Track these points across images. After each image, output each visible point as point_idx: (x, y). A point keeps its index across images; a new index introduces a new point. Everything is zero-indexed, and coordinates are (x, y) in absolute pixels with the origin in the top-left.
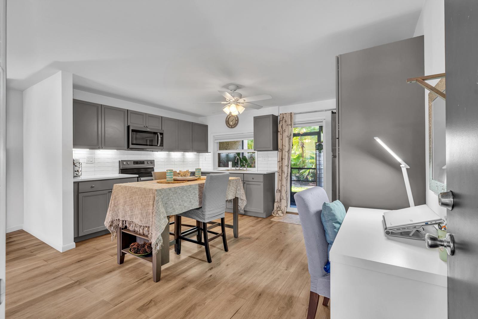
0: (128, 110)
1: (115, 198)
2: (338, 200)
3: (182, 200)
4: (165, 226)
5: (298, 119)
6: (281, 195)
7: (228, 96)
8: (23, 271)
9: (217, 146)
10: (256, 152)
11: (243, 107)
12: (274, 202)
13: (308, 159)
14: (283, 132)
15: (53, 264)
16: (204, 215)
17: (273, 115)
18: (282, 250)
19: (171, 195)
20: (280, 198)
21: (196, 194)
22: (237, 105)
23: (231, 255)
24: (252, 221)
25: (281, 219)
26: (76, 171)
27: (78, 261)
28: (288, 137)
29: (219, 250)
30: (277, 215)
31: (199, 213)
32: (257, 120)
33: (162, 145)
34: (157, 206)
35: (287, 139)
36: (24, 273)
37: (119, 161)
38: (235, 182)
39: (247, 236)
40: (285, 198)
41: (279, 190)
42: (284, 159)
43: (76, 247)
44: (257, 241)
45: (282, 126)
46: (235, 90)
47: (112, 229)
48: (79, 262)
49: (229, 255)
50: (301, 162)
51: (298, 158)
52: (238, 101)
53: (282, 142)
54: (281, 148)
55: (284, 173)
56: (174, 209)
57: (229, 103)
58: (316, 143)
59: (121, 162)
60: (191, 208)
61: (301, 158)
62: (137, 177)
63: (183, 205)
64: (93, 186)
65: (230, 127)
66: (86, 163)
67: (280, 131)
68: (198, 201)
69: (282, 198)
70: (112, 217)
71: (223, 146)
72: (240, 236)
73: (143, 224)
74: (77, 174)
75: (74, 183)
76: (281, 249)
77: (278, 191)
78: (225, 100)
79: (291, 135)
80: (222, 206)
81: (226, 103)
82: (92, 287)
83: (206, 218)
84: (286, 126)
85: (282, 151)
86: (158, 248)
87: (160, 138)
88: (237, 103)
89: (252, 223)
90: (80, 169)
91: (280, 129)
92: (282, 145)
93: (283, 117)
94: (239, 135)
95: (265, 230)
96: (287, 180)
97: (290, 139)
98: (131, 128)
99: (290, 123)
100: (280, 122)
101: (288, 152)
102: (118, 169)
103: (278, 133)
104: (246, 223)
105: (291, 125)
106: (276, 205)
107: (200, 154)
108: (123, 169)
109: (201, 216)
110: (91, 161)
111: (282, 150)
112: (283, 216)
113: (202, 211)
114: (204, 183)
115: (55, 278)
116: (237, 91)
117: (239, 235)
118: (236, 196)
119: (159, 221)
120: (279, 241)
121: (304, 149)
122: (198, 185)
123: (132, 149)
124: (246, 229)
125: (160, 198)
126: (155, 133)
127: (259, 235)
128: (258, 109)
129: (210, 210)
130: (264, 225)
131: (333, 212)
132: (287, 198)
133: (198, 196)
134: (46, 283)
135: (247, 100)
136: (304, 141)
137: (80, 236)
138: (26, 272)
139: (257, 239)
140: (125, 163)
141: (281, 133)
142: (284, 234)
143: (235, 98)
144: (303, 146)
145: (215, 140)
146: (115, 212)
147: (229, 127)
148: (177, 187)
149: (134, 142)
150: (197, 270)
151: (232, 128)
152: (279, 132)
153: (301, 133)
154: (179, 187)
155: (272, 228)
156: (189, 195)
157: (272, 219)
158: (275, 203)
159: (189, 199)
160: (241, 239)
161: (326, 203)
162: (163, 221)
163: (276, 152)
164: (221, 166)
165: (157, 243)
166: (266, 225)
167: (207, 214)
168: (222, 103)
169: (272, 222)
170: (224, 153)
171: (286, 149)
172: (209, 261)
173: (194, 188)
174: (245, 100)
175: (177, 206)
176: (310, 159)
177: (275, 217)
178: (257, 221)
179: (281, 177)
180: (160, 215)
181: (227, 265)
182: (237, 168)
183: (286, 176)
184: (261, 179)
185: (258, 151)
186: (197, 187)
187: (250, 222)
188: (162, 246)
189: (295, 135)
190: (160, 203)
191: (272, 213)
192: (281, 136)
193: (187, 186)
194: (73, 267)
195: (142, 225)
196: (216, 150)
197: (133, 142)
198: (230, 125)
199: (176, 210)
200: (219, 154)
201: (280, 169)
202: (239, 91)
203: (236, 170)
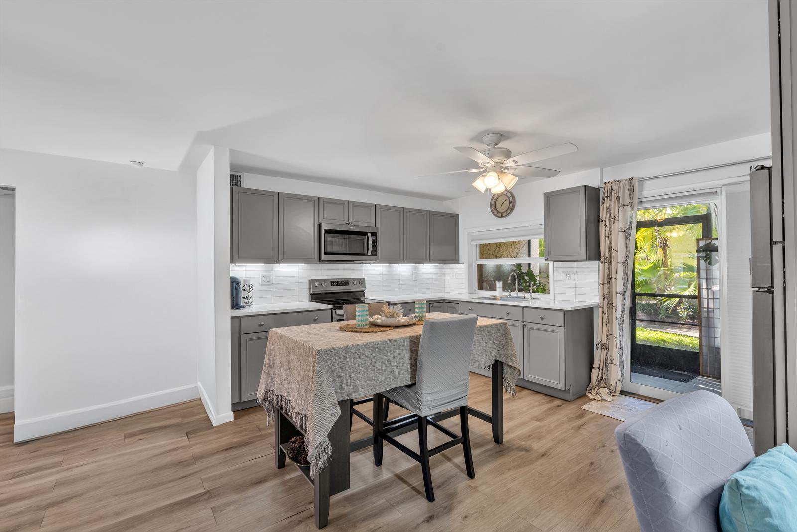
0: (319, 198)
1: (271, 354)
2: (785, 447)
3: (374, 370)
4: (333, 423)
5: (650, 190)
6: (607, 355)
7: (481, 158)
8: (157, 452)
9: (475, 252)
10: (551, 263)
11: (513, 177)
12: (591, 368)
13: (678, 271)
14: (612, 220)
15: (195, 447)
16: (420, 401)
17: (586, 188)
18: (603, 501)
19: (348, 360)
20: (606, 360)
21: (404, 357)
22: (502, 171)
23: (478, 488)
24: (539, 406)
25: (608, 408)
26: (244, 298)
27: (225, 448)
28: (625, 231)
29: (456, 470)
30: (598, 398)
31: (411, 396)
32: (550, 198)
33: (375, 252)
34: (317, 383)
35: (621, 237)
36: (155, 456)
37: (309, 281)
38: (495, 330)
39: (523, 443)
40: (617, 361)
41: (603, 345)
42: (613, 280)
43: (234, 420)
44: (543, 460)
45: (609, 210)
46: (496, 144)
47: (267, 406)
48: (226, 450)
49: (476, 488)
50: (662, 277)
51: (655, 268)
52: (503, 165)
53: (610, 243)
54: (607, 255)
55: (614, 308)
56: (356, 387)
57: (485, 171)
58: (698, 240)
59: (312, 282)
60: (394, 384)
61: (662, 268)
62: (331, 309)
63: (376, 380)
64: (262, 323)
65: (499, 215)
66: (262, 285)
67: (604, 219)
68: (410, 371)
69: (609, 361)
70: (266, 386)
71: (486, 251)
72: (507, 442)
73: (300, 410)
74: (245, 303)
75: (232, 318)
76: (601, 495)
77: (599, 346)
78: (475, 165)
79: (630, 227)
80: (461, 383)
81: (477, 170)
82: (221, 511)
83: (423, 407)
84: (619, 207)
85: (610, 262)
86: (321, 464)
87: (370, 242)
88: (500, 169)
89: (538, 411)
90: (251, 295)
91: (603, 215)
92: (610, 249)
93: (612, 190)
94: (516, 229)
95: (566, 432)
96: (622, 323)
97: (628, 236)
98: (324, 227)
99: (627, 201)
100: (604, 199)
101: (623, 263)
102: (308, 293)
103: (600, 223)
104: (524, 409)
105: (631, 204)
106: (595, 374)
107: (446, 266)
108: (314, 294)
109: (415, 402)
110: (268, 282)
111: (609, 260)
112: (613, 400)
113: (417, 393)
114: (420, 335)
115: (183, 477)
116: (501, 145)
117: (506, 438)
118: (497, 359)
119: (320, 413)
120: (596, 471)
121: (668, 250)
122: (409, 340)
123: (325, 261)
124: (523, 424)
125: (326, 367)
126: (365, 234)
127: (550, 445)
128: (550, 177)
129: (433, 391)
130: (566, 419)
131: (776, 522)
132: (622, 363)
133: (408, 362)
134: (170, 485)
135: (521, 160)
136: (668, 234)
137: (242, 401)
138: (159, 455)
139: (543, 455)
140: (317, 284)
141: (607, 223)
142: (612, 451)
143: (496, 159)
144: (667, 245)
145: (472, 241)
146: (271, 378)
147: (496, 216)
148: (361, 344)
149: (329, 250)
150: (401, 515)
151: (502, 217)
152: (602, 221)
153: (659, 221)
154: (366, 345)
155: (582, 431)
156: (389, 360)
157: (585, 407)
158: (594, 371)
159: (389, 368)
160: (509, 449)
161: (742, 482)
162: (330, 413)
163: (595, 263)
164: (484, 287)
165: (319, 454)
166: (570, 420)
167: (426, 400)
168: (471, 171)
169: (583, 414)
170: (491, 264)
171: (620, 256)
172: (430, 497)
173: (399, 346)
174: (516, 162)
175: (363, 382)
176: (685, 270)
177: (592, 403)
178: (549, 406)
179: (608, 317)
180: (322, 402)
181: (466, 517)
182: (513, 294)
183: (619, 316)
184: (560, 319)
185: (554, 261)
186: (408, 343)
187: (534, 407)
188: (328, 460)
189: (641, 225)
190: (324, 377)
191: (587, 392)
192: (607, 229)
193: (384, 342)
194: (214, 459)
195: (300, 412)
196: (474, 258)
197: (327, 250)
198: (498, 212)
199: (360, 390)
200: (480, 268)
201: (606, 298)
202: (503, 144)
203: (511, 297)
